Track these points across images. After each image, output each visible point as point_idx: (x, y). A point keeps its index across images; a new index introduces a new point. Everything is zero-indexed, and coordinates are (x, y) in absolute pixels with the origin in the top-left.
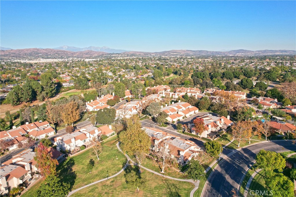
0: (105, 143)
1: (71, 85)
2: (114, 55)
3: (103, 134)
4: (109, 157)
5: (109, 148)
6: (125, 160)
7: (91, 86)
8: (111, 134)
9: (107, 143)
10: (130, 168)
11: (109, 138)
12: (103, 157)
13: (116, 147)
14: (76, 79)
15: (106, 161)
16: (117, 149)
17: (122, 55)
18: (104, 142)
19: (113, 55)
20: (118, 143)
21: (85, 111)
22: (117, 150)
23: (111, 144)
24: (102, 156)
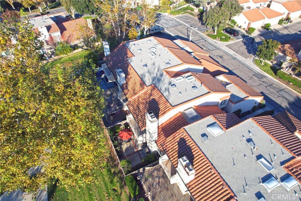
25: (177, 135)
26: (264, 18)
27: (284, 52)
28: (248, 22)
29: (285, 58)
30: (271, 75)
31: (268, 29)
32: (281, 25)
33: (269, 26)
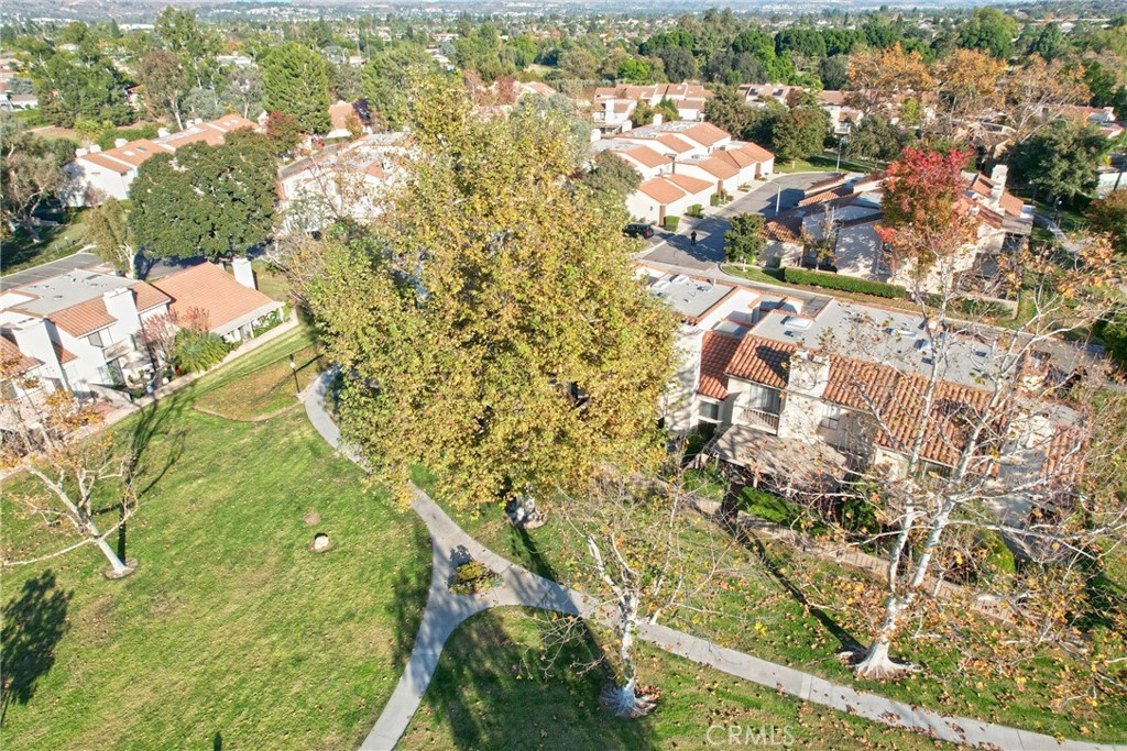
0: (212, 388)
1: (23, 104)
2: (258, 11)
3: (187, 325)
4: (233, 534)
5: (239, 433)
6: (410, 552)
7: (144, 112)
8: (250, 318)
9: (222, 394)
10: (492, 652)
11: (241, 350)
12: (169, 532)
13: (304, 415)
14: (43, 63)
15: (208, 589)
16: (308, 434)
17: (295, 11)
18: (203, 384)
19: (253, 11)
20: (317, 382)
21: (80, 202)
22: (316, 449)
23: (256, 401)
24: (165, 523)
25: (745, 347)
26: (685, 195)
27: (772, 236)
28: (657, 205)
29: (781, 248)
30: (774, 283)
31: (701, 217)
32: (716, 205)
33: (700, 210)
